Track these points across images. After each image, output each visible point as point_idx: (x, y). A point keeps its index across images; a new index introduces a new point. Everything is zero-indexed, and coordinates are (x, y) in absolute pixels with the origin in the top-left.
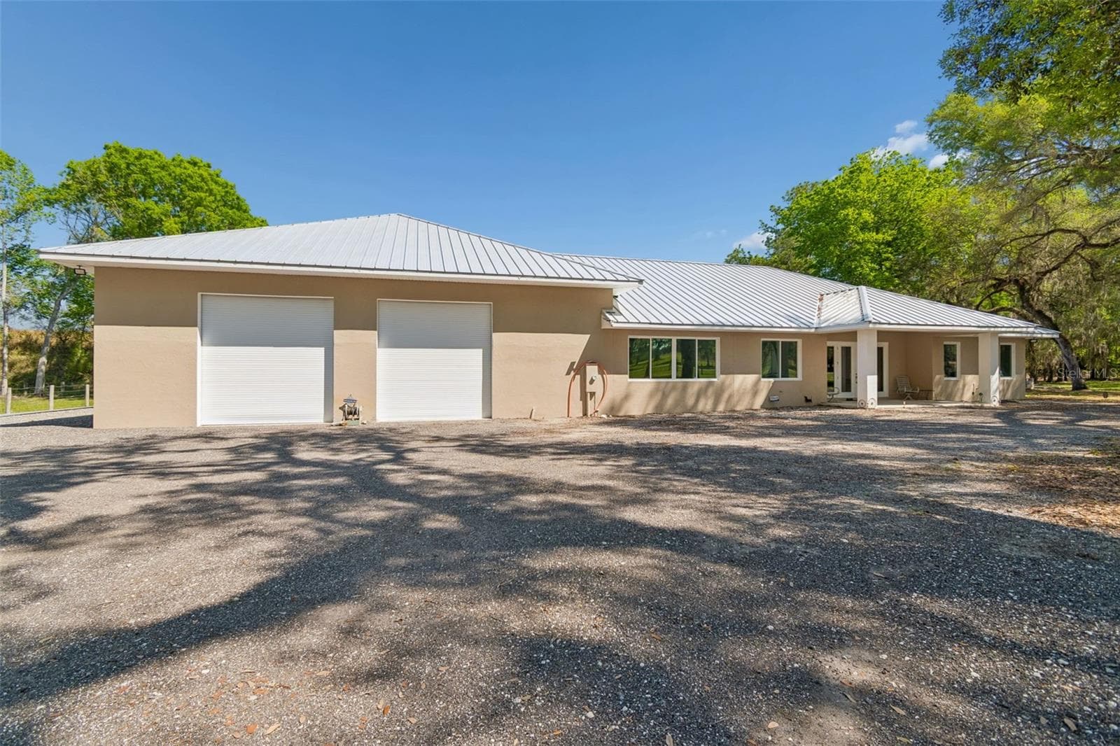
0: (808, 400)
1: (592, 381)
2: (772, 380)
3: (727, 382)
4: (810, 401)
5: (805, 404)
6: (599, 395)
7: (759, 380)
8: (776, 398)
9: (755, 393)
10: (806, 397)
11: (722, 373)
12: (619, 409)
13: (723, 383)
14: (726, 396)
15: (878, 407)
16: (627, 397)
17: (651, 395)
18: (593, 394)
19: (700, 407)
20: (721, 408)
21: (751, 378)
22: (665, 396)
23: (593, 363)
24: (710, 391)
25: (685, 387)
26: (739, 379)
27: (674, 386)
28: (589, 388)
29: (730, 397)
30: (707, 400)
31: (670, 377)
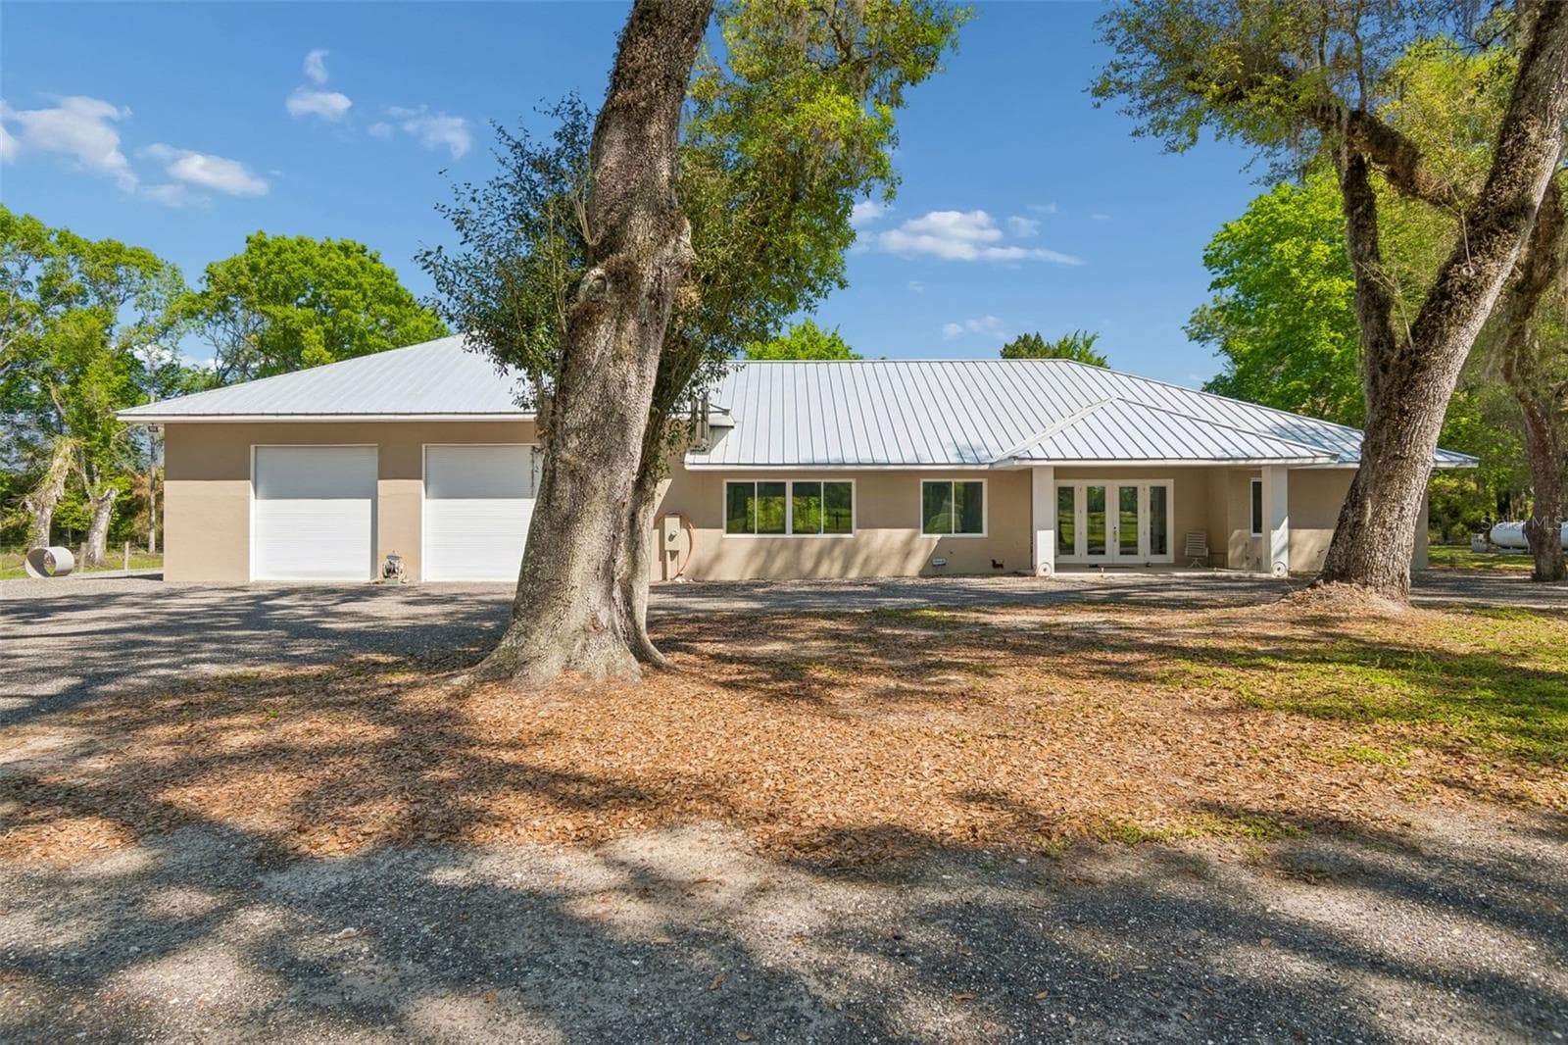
0: (995, 565)
1: (672, 538)
2: (938, 536)
3: (863, 539)
4: (1001, 566)
5: (993, 570)
6: (684, 554)
7: (913, 537)
8: (940, 561)
9: (907, 553)
10: (994, 561)
11: (858, 527)
12: (707, 573)
13: (857, 540)
14: (860, 558)
15: (1054, 575)
16: (718, 558)
17: (753, 554)
18: (674, 554)
19: (823, 570)
20: (853, 574)
21: (901, 534)
22: (770, 556)
23: (674, 514)
24: (837, 551)
25: (800, 545)
26: (882, 534)
27: (785, 543)
28: (669, 546)
29: (867, 560)
30: (832, 561)
31: (783, 532)
